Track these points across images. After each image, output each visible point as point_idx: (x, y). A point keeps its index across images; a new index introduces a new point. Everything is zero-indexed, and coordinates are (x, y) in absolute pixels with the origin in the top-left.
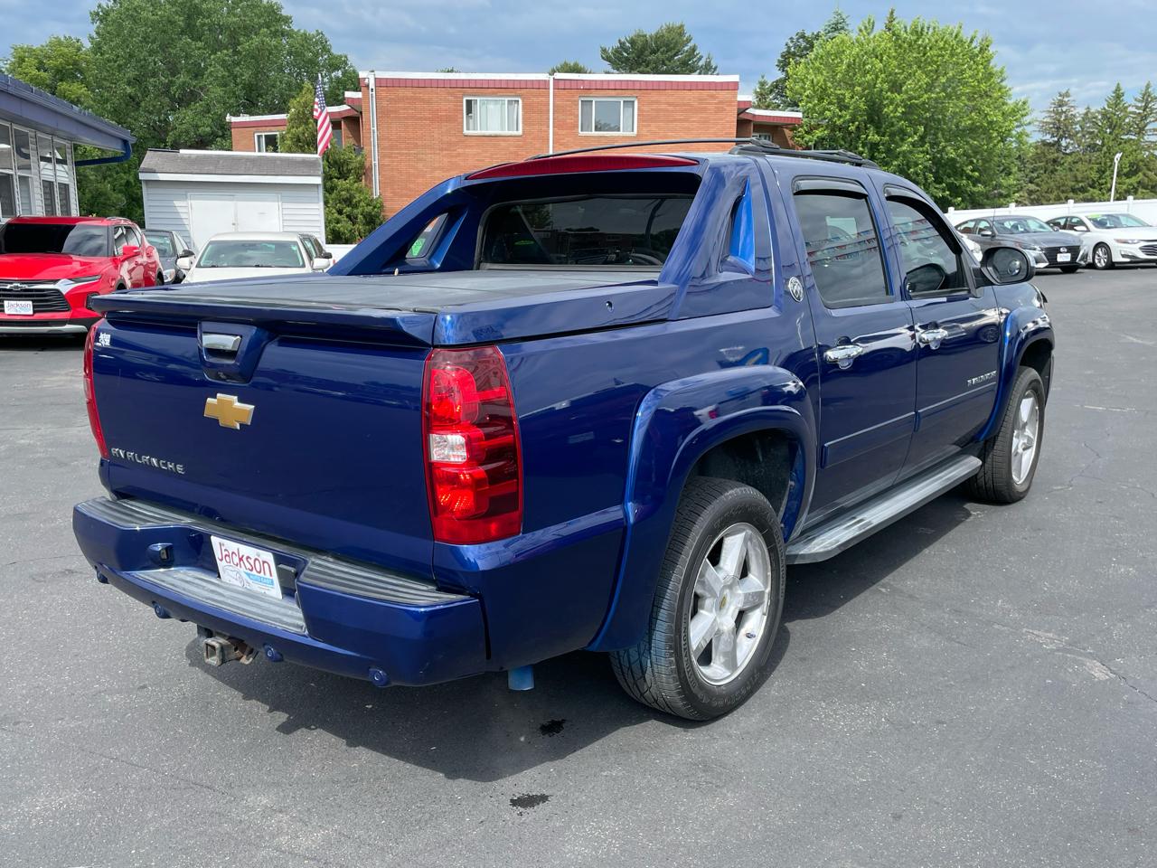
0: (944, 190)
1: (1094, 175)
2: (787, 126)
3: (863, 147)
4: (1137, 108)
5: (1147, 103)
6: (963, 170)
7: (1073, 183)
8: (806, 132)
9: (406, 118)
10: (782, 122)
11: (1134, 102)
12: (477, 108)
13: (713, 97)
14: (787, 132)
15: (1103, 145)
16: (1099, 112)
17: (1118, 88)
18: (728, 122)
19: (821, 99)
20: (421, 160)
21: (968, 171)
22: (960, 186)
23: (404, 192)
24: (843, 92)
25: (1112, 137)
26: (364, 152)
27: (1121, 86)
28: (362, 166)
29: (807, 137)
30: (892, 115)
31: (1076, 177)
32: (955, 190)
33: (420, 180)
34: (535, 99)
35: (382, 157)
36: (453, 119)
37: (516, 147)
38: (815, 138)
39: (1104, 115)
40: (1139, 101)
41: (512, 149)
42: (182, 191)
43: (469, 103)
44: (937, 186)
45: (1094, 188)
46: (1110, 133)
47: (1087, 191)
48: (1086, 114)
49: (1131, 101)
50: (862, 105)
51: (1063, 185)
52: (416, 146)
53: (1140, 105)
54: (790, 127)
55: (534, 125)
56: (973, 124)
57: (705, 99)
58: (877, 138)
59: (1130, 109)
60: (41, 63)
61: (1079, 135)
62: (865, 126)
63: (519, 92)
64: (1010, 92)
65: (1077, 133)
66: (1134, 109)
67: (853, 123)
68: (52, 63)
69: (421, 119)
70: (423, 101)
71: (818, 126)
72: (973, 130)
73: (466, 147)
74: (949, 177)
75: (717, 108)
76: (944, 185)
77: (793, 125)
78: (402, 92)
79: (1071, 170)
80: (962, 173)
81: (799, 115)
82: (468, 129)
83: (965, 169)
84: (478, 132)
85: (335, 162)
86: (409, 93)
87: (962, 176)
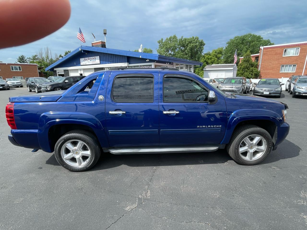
9: (269, 55)
12: (287, 51)
20: (271, 63)
23: (266, 69)
26: (258, 62)
28: (257, 65)
33: (270, 67)
34: (304, 47)
35: (262, 62)
36: (281, 54)
37: (296, 58)
41: (295, 59)
42: (210, 71)
43: (285, 50)
52: (270, 60)
55: (302, 53)
60: (216, 52)
63: (300, 46)
68: (217, 52)
69: (272, 54)
70: (274, 51)
73: (283, 59)
78: (269, 50)
82: (284, 55)
84: (287, 56)
85: (251, 64)
86: (271, 50)
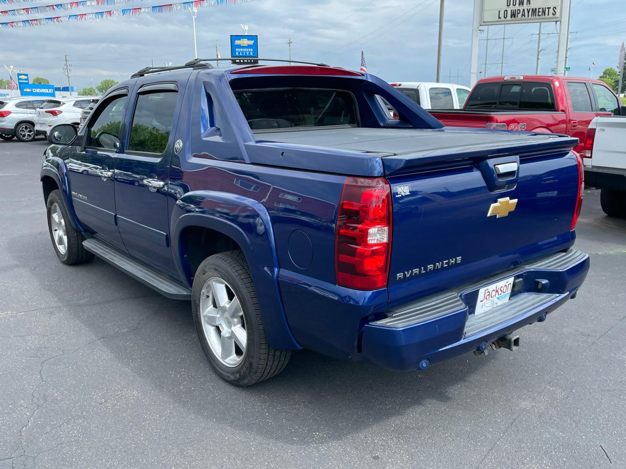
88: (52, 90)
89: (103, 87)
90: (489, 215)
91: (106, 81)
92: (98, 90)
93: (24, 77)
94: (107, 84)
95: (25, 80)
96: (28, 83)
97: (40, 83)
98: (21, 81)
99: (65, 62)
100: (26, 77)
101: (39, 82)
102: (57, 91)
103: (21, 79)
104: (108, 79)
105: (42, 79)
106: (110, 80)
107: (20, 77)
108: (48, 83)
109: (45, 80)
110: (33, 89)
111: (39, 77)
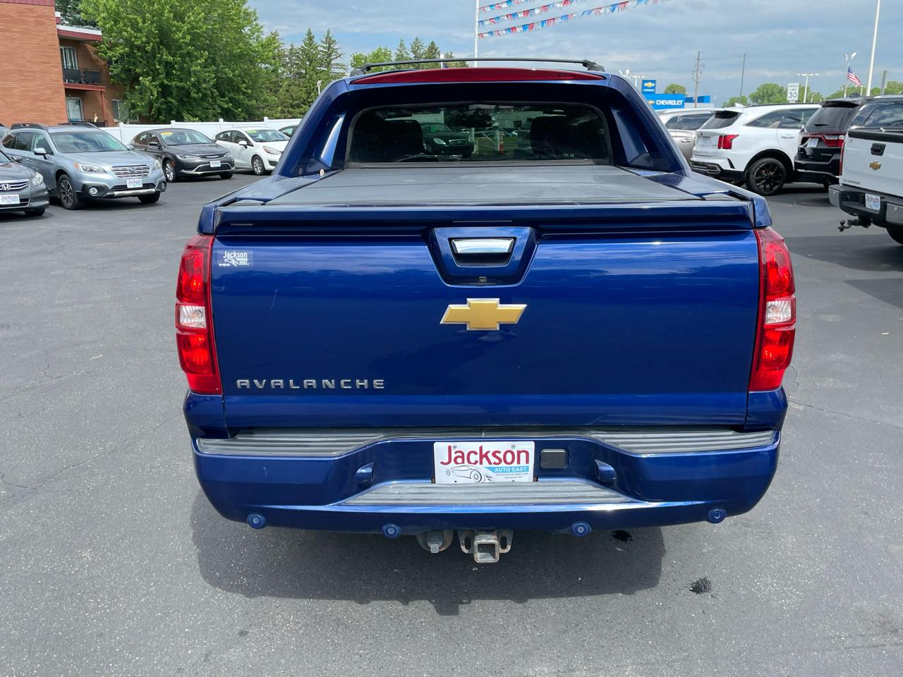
0: (227, 103)
1: (305, 96)
2: (88, 41)
3: (159, 65)
4: (324, 47)
5: (330, 44)
6: (239, 88)
7: (291, 101)
8: (108, 49)
10: (85, 38)
11: (321, 44)
13: (30, 10)
14: (89, 46)
15: (306, 73)
16: (299, 49)
17: (309, 33)
18: (49, 34)
19: (116, 22)
21: (243, 89)
22: (238, 100)
24: (135, 17)
25: (311, 68)
27: (312, 30)
29: (110, 54)
30: (181, 40)
31: (292, 96)
32: (237, 104)
38: (117, 54)
39: (303, 51)
40: (324, 43)
44: (222, 99)
45: (305, 105)
46: (310, 65)
47: (302, 107)
48: (291, 50)
49: (319, 41)
50: (153, 30)
51: (285, 102)
53: (325, 45)
54: (92, 43)
56: (241, 52)
57: (24, 13)
58: (170, 58)
59: (320, 48)
61: (289, 65)
62: (159, 47)
64: (262, 30)
65: (288, 63)
66: (322, 49)
67: (148, 44)
71: (116, 45)
72: (241, 56)
74: (229, 93)
75: (37, 21)
76: (227, 98)
77: (95, 42)
79: (287, 91)
80: (238, 90)
81: (99, 33)
83: (240, 86)
87: (238, 92)
88: (681, 101)
89: (759, 95)
90: (442, 322)
91: (765, 86)
92: (752, 100)
93: (650, 84)
94: (765, 90)
95: (652, 88)
96: (653, 93)
97: (674, 92)
98: (646, 90)
99: (697, 61)
100: (653, 85)
101: (673, 90)
102: (689, 102)
103: (646, 88)
104: (770, 83)
105: (677, 86)
106: (772, 84)
107: (646, 84)
108: (684, 91)
109: (681, 87)
110: (658, 101)
111: (674, 83)
